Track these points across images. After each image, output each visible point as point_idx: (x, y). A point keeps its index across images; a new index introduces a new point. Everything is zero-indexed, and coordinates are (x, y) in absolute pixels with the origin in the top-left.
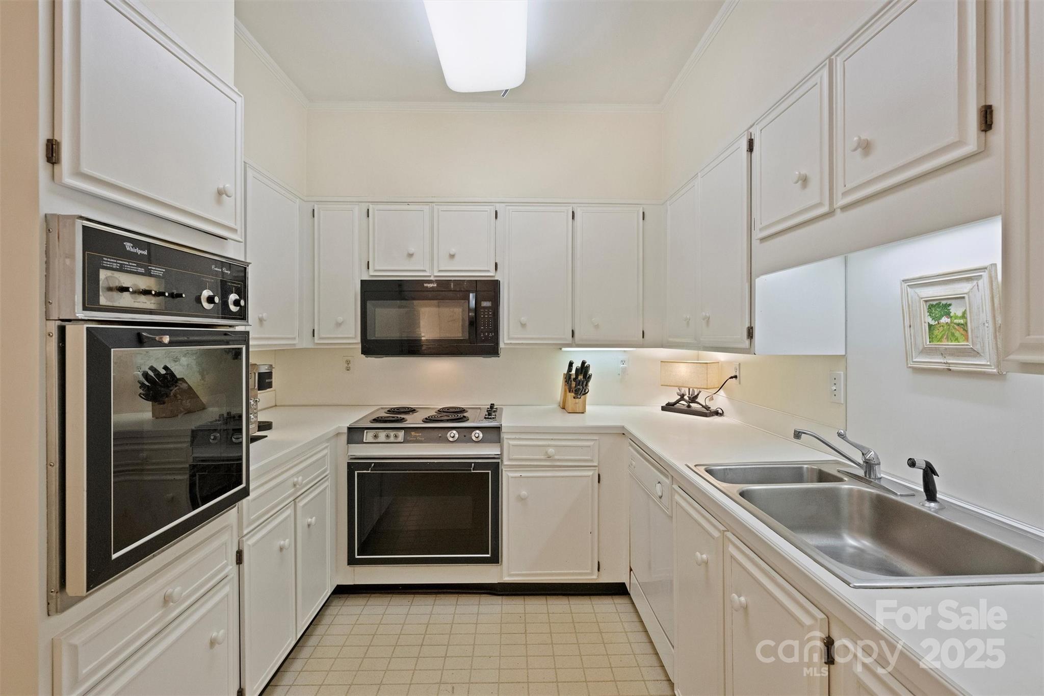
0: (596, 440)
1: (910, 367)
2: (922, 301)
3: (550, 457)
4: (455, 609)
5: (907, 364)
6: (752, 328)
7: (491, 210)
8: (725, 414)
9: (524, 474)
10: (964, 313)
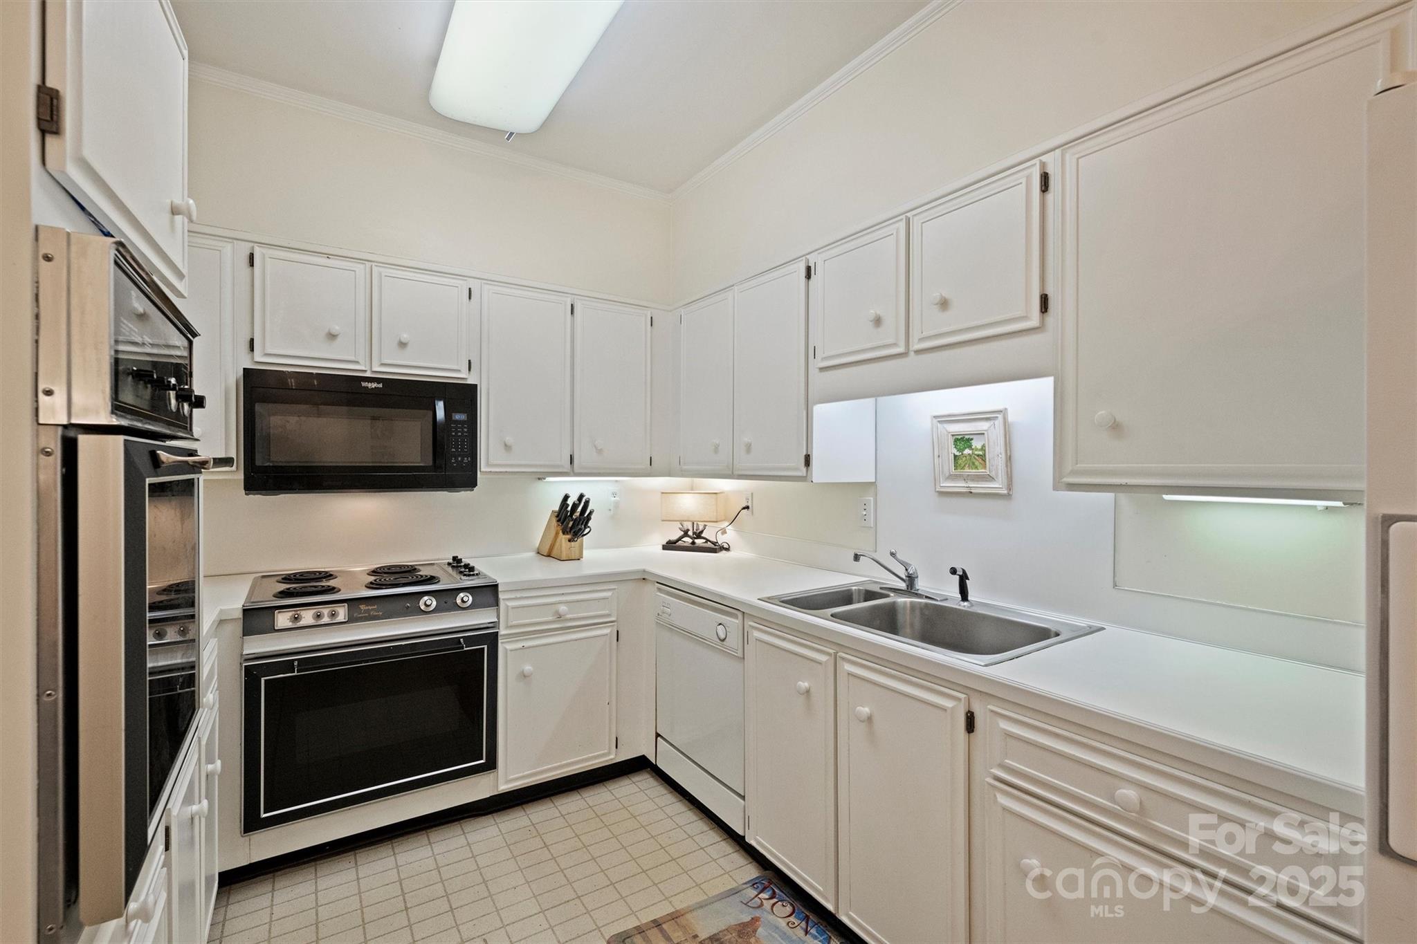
0: (615, 589)
1: (938, 492)
2: (950, 436)
3: (560, 617)
4: (432, 850)
5: (936, 488)
6: (809, 455)
7: (464, 286)
8: (731, 549)
9: (527, 644)
10: (984, 446)
